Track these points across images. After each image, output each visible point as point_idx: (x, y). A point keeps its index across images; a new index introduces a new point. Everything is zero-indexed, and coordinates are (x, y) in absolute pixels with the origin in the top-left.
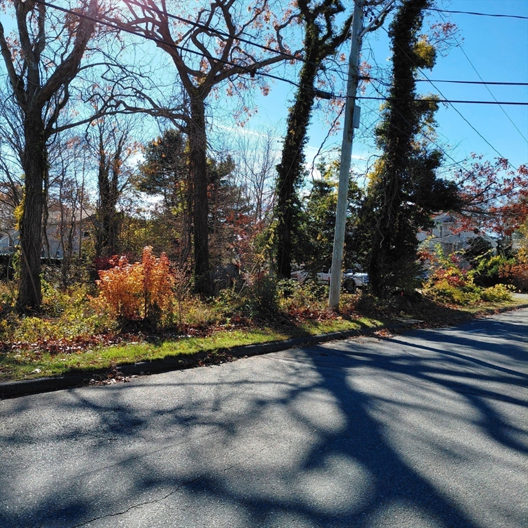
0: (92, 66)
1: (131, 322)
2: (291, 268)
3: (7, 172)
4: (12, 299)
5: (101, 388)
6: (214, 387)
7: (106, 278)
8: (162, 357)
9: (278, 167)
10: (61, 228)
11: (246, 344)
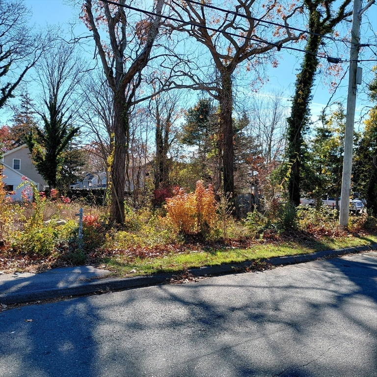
4: (106, 219)
7: (171, 204)
8: (219, 264)
9: (289, 120)
10: (133, 170)
11: (280, 255)
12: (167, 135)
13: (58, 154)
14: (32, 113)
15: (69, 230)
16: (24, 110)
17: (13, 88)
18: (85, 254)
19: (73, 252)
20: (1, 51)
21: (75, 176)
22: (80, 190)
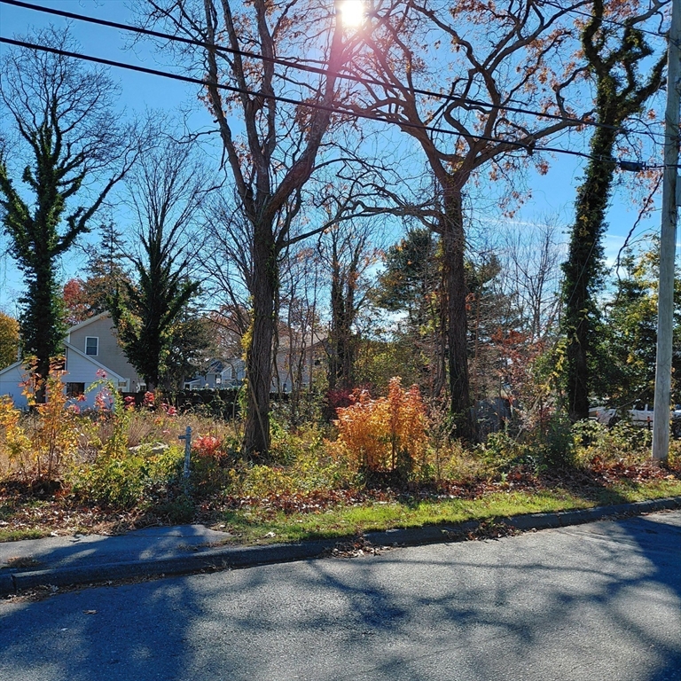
0: (327, 163)
2: (588, 403)
3: (231, 294)
4: (237, 443)
5: (347, 561)
6: (494, 570)
7: (345, 418)
8: (421, 525)
9: (565, 267)
10: (290, 356)
11: (533, 512)
12: (351, 294)
13: (162, 328)
14: (119, 256)
15: (171, 463)
16: (106, 251)
17: (87, 216)
18: (194, 504)
19: (173, 501)
20: (69, 153)
21: (192, 366)
22: (200, 392)
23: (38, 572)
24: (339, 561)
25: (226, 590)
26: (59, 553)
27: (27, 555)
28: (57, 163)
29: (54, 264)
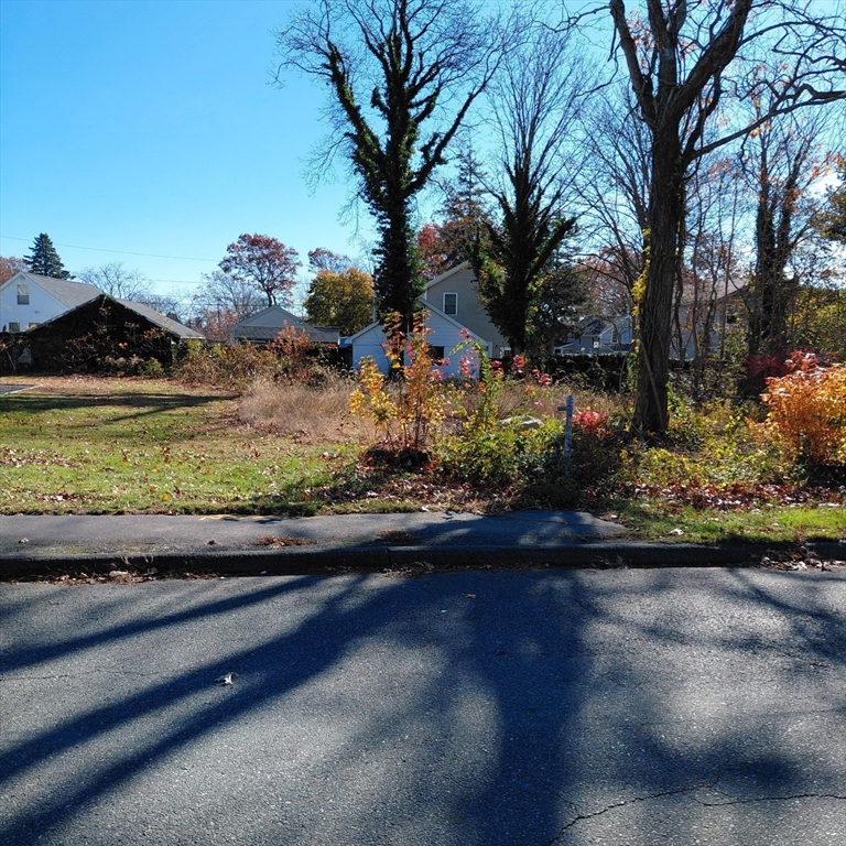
0: (761, 33)
1: (822, 468)
3: (616, 231)
4: (626, 420)
5: (783, 574)
7: (779, 391)
10: (694, 311)
13: (530, 279)
14: (479, 192)
15: (547, 439)
16: (464, 187)
17: (443, 144)
18: (577, 488)
19: (552, 482)
20: (421, 65)
21: (565, 326)
22: (574, 358)
23: (412, 548)
24: (771, 572)
25: (624, 590)
26: (432, 530)
27: (400, 529)
28: (408, 80)
29: (409, 207)
